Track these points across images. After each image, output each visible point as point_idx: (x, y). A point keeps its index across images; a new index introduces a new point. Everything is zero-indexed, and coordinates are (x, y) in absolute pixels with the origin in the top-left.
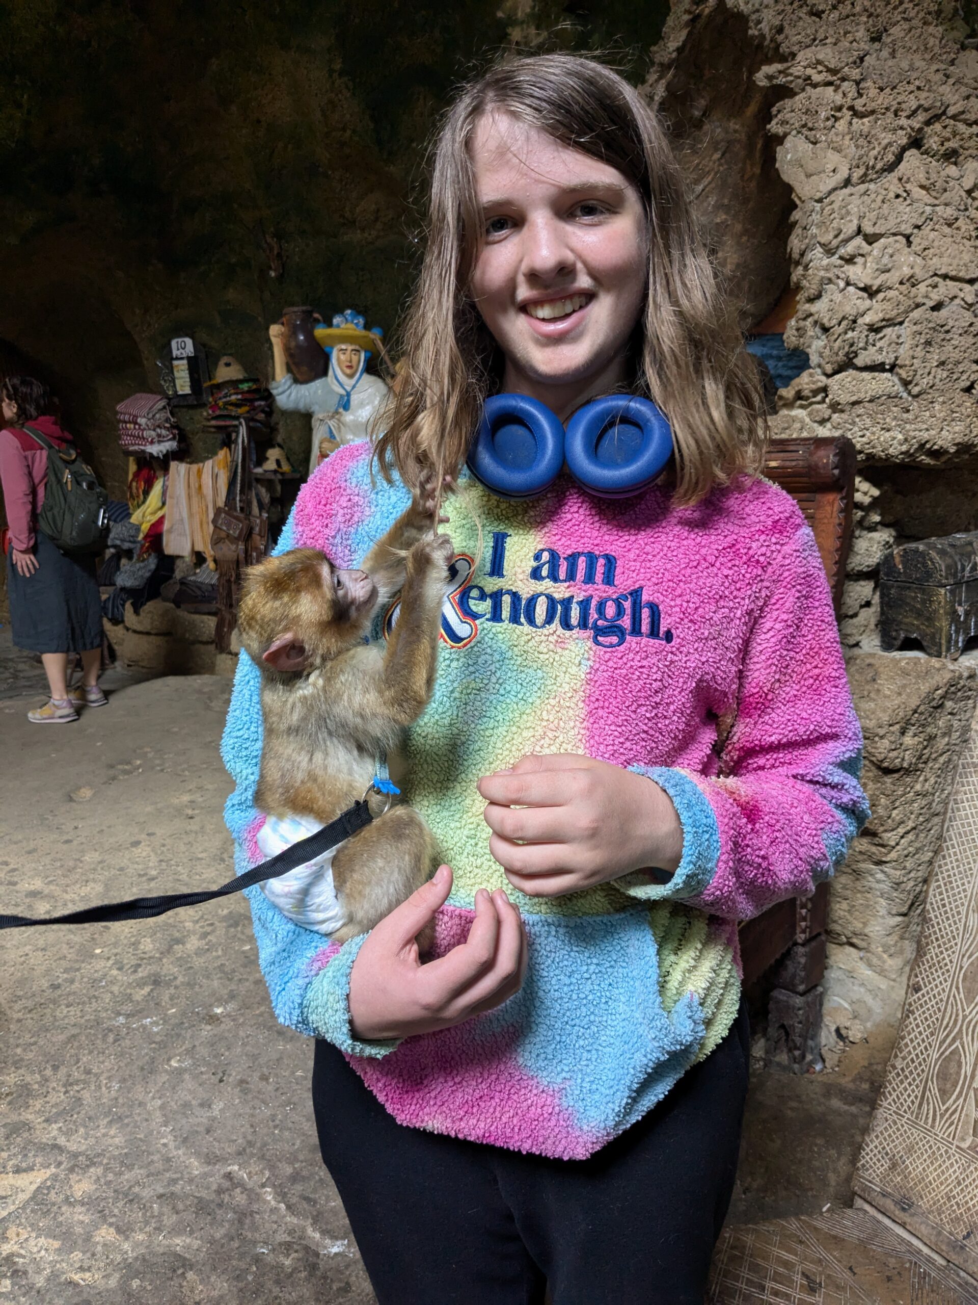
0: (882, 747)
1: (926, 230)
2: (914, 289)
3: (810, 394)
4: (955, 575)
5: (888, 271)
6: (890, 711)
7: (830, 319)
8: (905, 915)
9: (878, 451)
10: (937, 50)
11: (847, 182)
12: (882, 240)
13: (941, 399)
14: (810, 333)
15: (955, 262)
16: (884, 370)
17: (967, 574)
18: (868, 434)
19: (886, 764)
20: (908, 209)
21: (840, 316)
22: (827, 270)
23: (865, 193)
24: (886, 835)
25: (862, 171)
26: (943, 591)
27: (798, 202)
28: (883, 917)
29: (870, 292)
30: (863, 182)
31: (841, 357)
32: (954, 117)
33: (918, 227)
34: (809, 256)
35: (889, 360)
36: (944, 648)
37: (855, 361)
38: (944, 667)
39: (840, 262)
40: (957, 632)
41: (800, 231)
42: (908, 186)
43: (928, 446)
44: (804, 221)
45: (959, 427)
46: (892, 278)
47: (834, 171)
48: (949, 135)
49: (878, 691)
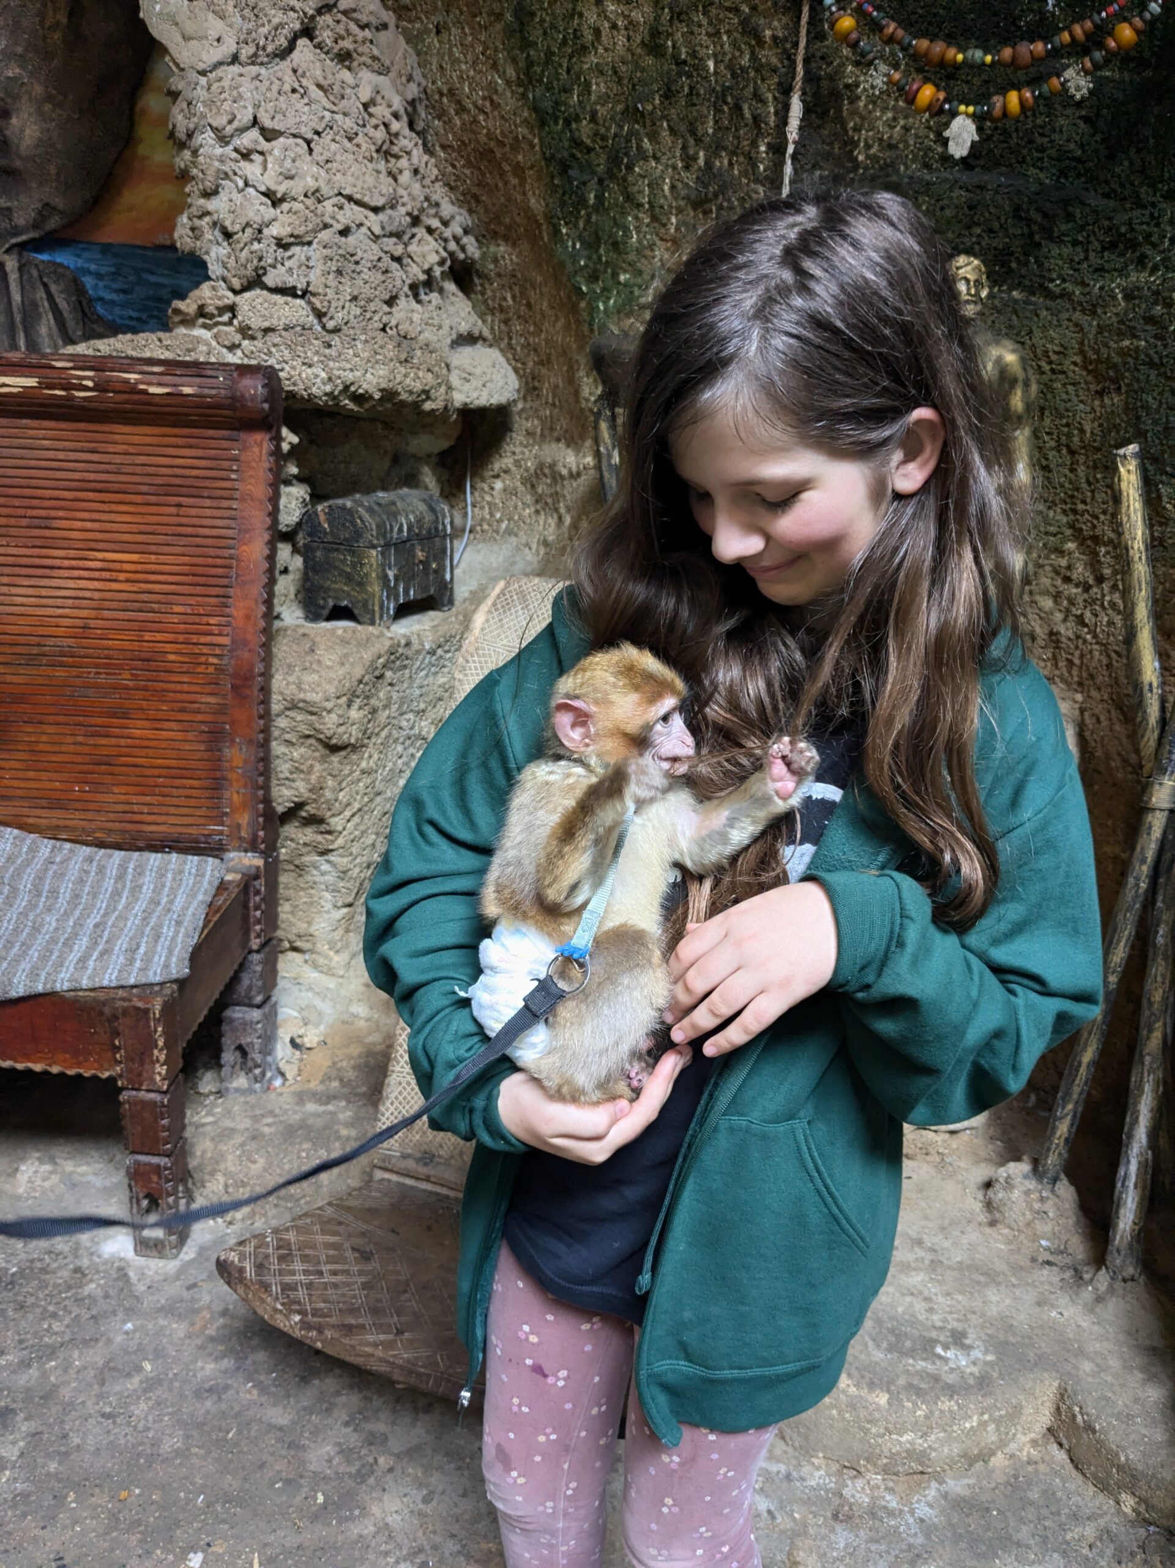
0: (330, 723)
1: (327, 137)
2: (320, 206)
3: (216, 312)
4: (384, 536)
5: (292, 178)
6: (336, 683)
7: (233, 223)
8: (350, 905)
9: (299, 388)
11: (235, 59)
12: (281, 139)
13: (363, 337)
14: (208, 236)
15: (359, 184)
16: (295, 296)
17: (395, 535)
18: (287, 368)
19: (334, 741)
20: (306, 108)
21: (243, 221)
22: (221, 160)
23: (257, 77)
24: (333, 821)
25: (251, 49)
26: (374, 553)
27: (174, 68)
28: (328, 912)
29: (274, 199)
30: (253, 63)
31: (249, 272)
32: (345, 13)
33: (318, 133)
34: (199, 139)
35: (300, 286)
36: (377, 616)
37: (264, 279)
38: (382, 635)
39: (234, 155)
40: (388, 598)
41: (184, 105)
42: (304, 82)
43: (352, 389)
44: (188, 94)
45: (382, 371)
46: (296, 187)
47: (218, 40)
48: (342, 32)
49: (319, 662)
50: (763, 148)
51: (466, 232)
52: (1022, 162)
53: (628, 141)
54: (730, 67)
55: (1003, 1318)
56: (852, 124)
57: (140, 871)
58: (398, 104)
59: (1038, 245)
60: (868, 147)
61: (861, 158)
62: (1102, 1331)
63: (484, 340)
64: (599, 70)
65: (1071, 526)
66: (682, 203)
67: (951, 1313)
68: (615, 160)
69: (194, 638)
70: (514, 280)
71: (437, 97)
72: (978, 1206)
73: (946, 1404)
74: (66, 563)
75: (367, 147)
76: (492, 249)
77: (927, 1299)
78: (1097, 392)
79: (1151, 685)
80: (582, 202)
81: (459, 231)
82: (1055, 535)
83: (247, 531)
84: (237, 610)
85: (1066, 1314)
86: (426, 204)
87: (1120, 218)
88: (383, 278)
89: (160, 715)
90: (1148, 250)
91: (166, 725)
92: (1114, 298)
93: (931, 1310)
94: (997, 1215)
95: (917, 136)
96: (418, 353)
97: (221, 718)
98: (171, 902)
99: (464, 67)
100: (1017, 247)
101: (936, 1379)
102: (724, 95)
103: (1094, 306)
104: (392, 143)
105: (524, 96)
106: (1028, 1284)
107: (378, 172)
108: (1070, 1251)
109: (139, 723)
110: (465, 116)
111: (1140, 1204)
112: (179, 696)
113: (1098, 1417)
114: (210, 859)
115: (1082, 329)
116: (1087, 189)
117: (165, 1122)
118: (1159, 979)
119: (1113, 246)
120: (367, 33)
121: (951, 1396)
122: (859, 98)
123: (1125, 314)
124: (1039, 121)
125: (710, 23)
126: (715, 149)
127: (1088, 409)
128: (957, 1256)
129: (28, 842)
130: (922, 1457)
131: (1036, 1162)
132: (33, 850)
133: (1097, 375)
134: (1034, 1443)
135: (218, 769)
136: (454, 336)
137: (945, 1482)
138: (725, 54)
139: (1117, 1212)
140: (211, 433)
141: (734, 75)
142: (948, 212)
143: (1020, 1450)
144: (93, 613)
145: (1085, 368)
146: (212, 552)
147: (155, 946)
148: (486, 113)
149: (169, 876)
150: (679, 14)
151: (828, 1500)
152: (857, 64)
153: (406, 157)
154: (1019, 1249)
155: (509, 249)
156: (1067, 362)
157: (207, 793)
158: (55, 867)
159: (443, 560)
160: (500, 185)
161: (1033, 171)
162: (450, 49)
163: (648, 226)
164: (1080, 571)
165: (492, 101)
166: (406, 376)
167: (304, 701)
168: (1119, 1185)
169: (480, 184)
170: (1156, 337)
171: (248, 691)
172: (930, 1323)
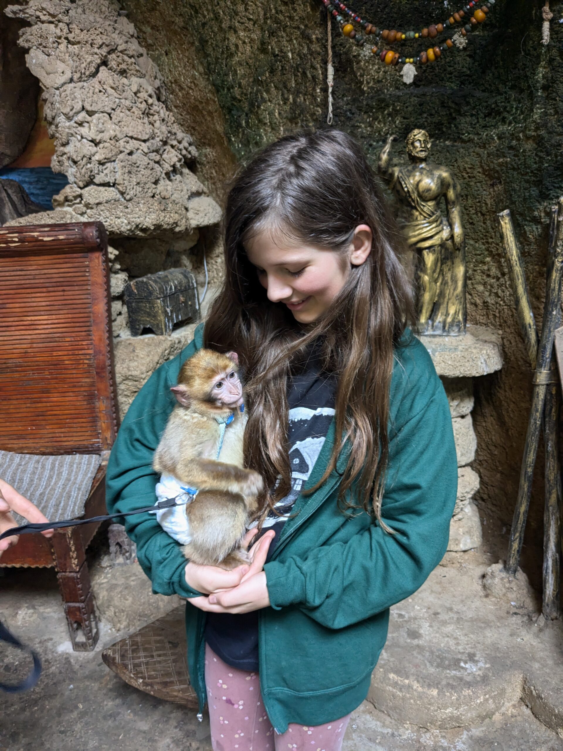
1: (118, 111)
2: (117, 143)
3: (73, 199)
4: (163, 293)
5: (103, 132)
6: (146, 365)
7: (77, 157)
9: (115, 229)
10: (107, 13)
11: (71, 80)
12: (97, 115)
13: (143, 202)
14: (66, 164)
15: (135, 130)
16: (110, 186)
17: (168, 291)
18: (108, 220)
20: (107, 99)
21: (82, 155)
22: (69, 128)
23: (82, 87)
25: (78, 75)
26: (159, 301)
27: (44, 88)
29: (96, 143)
30: (80, 81)
31: (87, 178)
32: (121, 52)
33: (113, 109)
34: (58, 120)
35: (112, 181)
36: (164, 330)
37: (94, 180)
38: (166, 339)
39: (75, 125)
40: (168, 321)
41: (50, 105)
42: (105, 87)
43: (140, 226)
44: (51, 99)
45: (153, 216)
46: (106, 136)
47: (63, 73)
48: (121, 61)
49: (137, 356)
50: (318, 91)
51: (190, 144)
52: (442, 80)
53: (257, 95)
54: (299, 55)
55: (493, 644)
56: (359, 74)
57: (61, 466)
58: (151, 90)
59: (455, 119)
60: (368, 83)
61: (365, 89)
62: (544, 646)
63: (205, 193)
64: (240, 64)
65: (487, 250)
66: (285, 120)
67: (468, 644)
68: (252, 105)
69: (76, 352)
70: (216, 164)
71: (170, 84)
72: (479, 588)
73: (467, 692)
74: (14, 323)
75: (138, 113)
76: (204, 151)
77: (456, 639)
78: (491, 185)
79: (530, 324)
80: (240, 125)
81: (187, 145)
82: (480, 255)
83: (95, 299)
84: (95, 337)
85: (525, 639)
86: (169, 135)
87: (491, 101)
88: (151, 172)
89: (64, 390)
90: (506, 114)
91: (67, 394)
92: (493, 139)
93: (458, 644)
94: (489, 592)
95: (391, 75)
96: (170, 205)
97: (93, 388)
98: (76, 479)
99: (180, 69)
100: (445, 120)
101: (461, 679)
102: (298, 68)
103: (484, 144)
104: (150, 109)
105: (208, 79)
106: (505, 625)
107: (144, 123)
108: (526, 606)
109: (56, 395)
110: (183, 92)
111: (556, 581)
112: (72, 380)
113: (543, 691)
114: (94, 456)
115: (480, 156)
116: (475, 89)
117: (80, 586)
118: (551, 468)
119: (489, 115)
120: (133, 60)
121: (469, 688)
122: (360, 61)
123: (499, 146)
124: (447, 60)
125: (287, 36)
126: (297, 93)
127: (488, 193)
128: (470, 614)
129: (9, 456)
130: (457, 719)
131: (505, 563)
132: (12, 460)
133: (491, 177)
134: (514, 706)
135: (94, 412)
136: (189, 194)
137: (470, 730)
138: (295, 49)
139: (545, 586)
140: (75, 255)
141: (301, 58)
142: (410, 109)
143: (507, 710)
144: (29, 345)
145: (484, 174)
146: (82, 310)
147: (68, 502)
148: (192, 89)
149: (75, 466)
150: (272, 33)
151: (413, 745)
152: (357, 45)
153: (157, 114)
154: (501, 608)
155: (211, 150)
156: (475, 172)
157: (90, 424)
158: (22, 467)
159: (194, 299)
160: (203, 121)
161: (448, 84)
162: (173, 62)
163: (270, 132)
164: (494, 271)
165: (194, 83)
166: (165, 217)
167: (131, 376)
168: (544, 572)
169: (195, 121)
170: (514, 156)
171: (104, 374)
172: (457, 651)
